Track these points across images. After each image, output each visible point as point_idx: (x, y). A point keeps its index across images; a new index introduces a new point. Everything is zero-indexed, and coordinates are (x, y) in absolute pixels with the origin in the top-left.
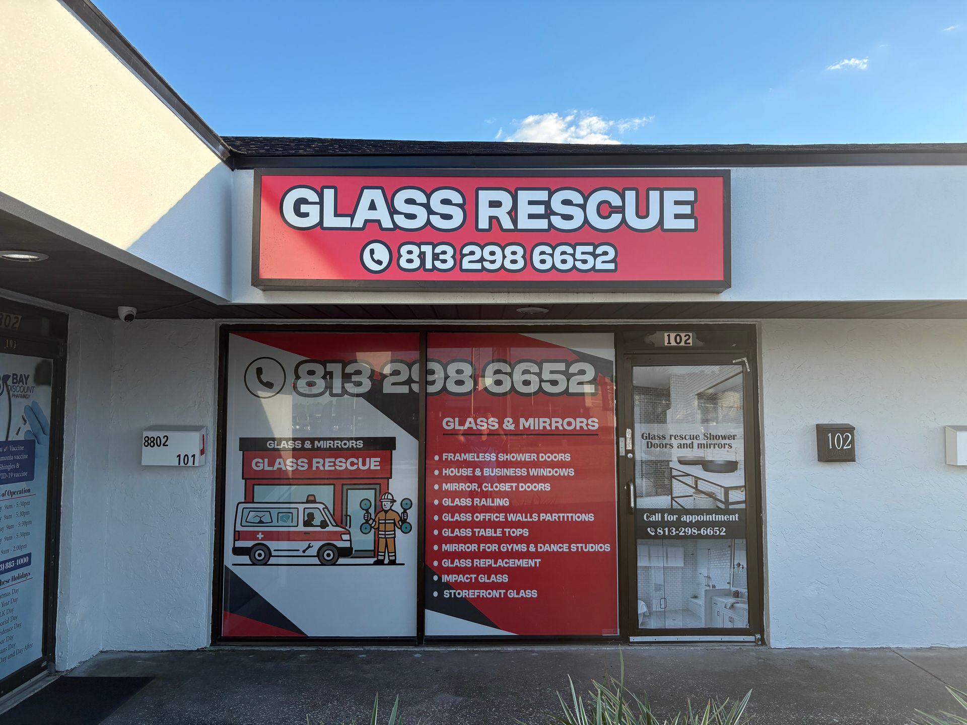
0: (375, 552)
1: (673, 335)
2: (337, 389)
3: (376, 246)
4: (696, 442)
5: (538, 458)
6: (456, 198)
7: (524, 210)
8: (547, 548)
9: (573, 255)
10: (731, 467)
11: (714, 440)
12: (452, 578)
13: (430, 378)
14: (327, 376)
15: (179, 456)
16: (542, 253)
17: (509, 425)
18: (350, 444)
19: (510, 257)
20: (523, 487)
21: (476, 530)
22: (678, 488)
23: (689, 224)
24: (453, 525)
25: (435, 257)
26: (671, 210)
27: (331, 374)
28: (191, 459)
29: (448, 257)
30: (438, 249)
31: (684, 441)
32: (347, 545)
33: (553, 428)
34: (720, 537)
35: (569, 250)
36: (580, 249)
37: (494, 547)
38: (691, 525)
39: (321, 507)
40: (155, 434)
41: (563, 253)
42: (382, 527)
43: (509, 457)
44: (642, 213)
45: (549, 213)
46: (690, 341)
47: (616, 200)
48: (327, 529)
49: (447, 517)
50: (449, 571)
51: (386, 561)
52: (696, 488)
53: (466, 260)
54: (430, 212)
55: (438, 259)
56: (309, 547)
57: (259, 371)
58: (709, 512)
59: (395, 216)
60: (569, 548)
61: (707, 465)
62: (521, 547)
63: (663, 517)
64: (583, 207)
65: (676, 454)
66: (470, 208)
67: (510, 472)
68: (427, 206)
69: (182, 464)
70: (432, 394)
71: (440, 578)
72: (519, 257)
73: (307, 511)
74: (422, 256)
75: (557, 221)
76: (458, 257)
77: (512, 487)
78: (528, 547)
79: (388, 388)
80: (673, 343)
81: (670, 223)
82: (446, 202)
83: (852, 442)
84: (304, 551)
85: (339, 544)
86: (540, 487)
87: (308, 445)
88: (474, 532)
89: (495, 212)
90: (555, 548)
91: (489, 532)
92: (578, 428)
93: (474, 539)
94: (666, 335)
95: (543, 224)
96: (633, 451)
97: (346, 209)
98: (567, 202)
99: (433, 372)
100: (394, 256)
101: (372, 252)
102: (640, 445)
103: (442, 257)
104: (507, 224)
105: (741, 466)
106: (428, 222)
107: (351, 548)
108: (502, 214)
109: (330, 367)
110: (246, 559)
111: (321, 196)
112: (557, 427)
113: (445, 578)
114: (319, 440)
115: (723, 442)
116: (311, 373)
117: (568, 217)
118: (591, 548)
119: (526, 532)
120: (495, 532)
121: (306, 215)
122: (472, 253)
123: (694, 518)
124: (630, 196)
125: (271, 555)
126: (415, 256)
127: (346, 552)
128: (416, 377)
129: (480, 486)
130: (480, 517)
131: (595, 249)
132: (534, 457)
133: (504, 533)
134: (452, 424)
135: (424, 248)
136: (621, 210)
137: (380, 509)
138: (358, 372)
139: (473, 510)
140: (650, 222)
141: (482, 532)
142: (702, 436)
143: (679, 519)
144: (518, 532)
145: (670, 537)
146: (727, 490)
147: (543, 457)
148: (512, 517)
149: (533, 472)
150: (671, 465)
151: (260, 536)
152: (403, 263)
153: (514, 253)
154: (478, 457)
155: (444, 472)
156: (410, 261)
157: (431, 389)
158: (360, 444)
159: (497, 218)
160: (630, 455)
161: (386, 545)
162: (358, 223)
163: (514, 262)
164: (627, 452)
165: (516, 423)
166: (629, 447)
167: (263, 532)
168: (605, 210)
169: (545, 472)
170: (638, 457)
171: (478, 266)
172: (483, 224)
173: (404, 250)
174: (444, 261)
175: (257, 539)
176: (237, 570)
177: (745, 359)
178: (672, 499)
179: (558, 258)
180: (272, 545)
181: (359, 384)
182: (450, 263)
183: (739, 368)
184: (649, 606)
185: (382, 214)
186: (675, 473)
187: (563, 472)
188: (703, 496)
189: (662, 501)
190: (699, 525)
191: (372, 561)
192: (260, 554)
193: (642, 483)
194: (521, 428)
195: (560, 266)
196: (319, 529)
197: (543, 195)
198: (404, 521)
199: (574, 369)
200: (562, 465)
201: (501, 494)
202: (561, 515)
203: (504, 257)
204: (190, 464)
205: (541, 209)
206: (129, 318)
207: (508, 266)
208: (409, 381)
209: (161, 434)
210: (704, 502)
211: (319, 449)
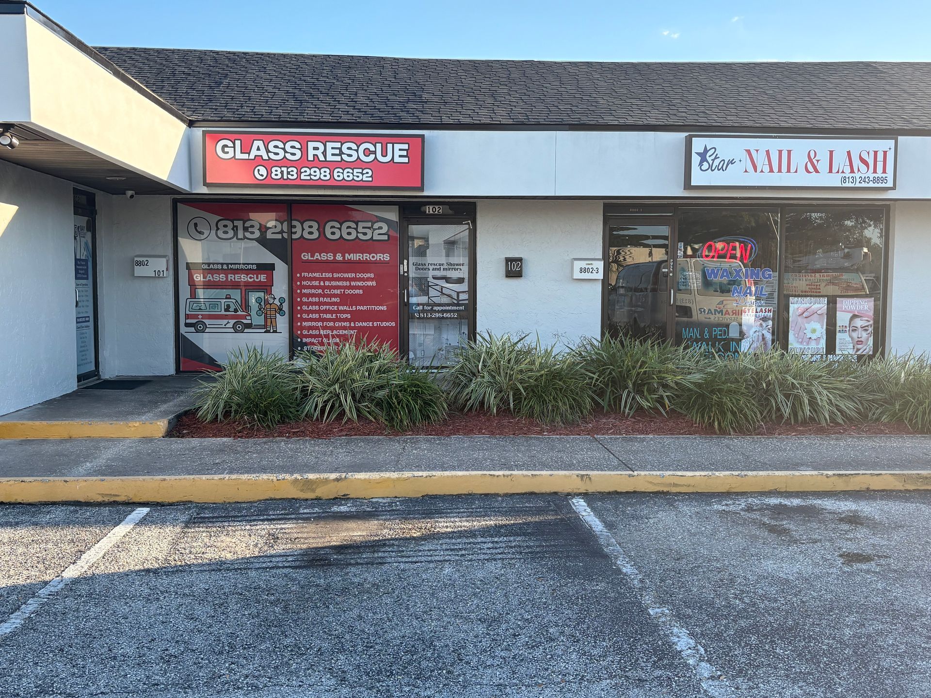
0: (265, 326)
1: (431, 207)
2: (240, 236)
3: (261, 168)
4: (442, 267)
5: (356, 276)
6: (298, 145)
7: (329, 152)
8: (360, 324)
9: (353, 173)
10: (460, 281)
11: (452, 266)
12: (308, 340)
13: (294, 230)
14: (235, 229)
15: (155, 271)
16: (338, 172)
17: (339, 257)
18: (249, 267)
19: (323, 174)
20: (348, 292)
21: (322, 315)
22: (432, 293)
23: (406, 160)
24: (309, 312)
25: (288, 173)
26: (397, 153)
27: (237, 227)
28: (162, 273)
29: (294, 173)
30: (290, 170)
31: (436, 267)
32: (249, 322)
33: (364, 259)
34: (453, 318)
35: (351, 171)
36: (355, 171)
37: (331, 324)
38: (438, 312)
39: (234, 301)
40: (141, 259)
41: (348, 172)
42: (268, 313)
43: (340, 275)
44: (384, 154)
45: (341, 153)
46: (441, 211)
47: (372, 148)
48: (238, 313)
49: (305, 308)
50: (307, 336)
51: (272, 331)
52: (442, 292)
53: (302, 175)
54: (286, 152)
55: (289, 174)
56: (228, 323)
57: (196, 225)
58: (448, 305)
59: (269, 154)
60: (373, 324)
61: (447, 280)
62: (347, 324)
63: (423, 308)
64: (357, 151)
65: (431, 273)
66: (304, 150)
67: (340, 283)
68: (284, 149)
69: (157, 275)
70: (296, 239)
71: (302, 340)
72: (327, 174)
73: (226, 304)
74: (282, 172)
75: (345, 157)
76: (299, 173)
77: (341, 292)
78: (350, 324)
79: (269, 235)
80: (431, 212)
81: (397, 159)
82: (293, 147)
83: (521, 267)
84: (225, 325)
85: (245, 321)
86: (357, 291)
87: (225, 267)
88: (320, 316)
89: (316, 152)
90: (365, 324)
91: (329, 316)
92: (378, 259)
93: (320, 320)
94: (427, 207)
95: (338, 158)
96: (408, 272)
97: (246, 150)
98: (349, 148)
99: (295, 227)
100: (269, 173)
101: (259, 170)
102: (412, 268)
103: (291, 173)
104: (322, 158)
105: (466, 280)
106: (285, 157)
107: (252, 324)
108: (319, 153)
109: (236, 223)
110: (193, 329)
111: (234, 144)
112: (366, 259)
113: (304, 340)
114: (231, 264)
115: (457, 267)
116: (225, 226)
117: (350, 156)
118: (384, 324)
119: (349, 316)
120: (332, 316)
121: (228, 153)
122: (306, 171)
123: (440, 308)
124: (379, 146)
125: (206, 327)
126: (278, 173)
127: (249, 326)
128: (285, 229)
129: (323, 291)
130: (324, 308)
131: (362, 171)
132: (353, 275)
133: (337, 316)
134: (307, 257)
135: (283, 169)
136: (375, 152)
137: (267, 302)
138: (252, 226)
139: (319, 304)
140: (388, 158)
141: (325, 316)
142: (445, 264)
143: (432, 309)
144: (345, 316)
145: (427, 318)
146: (458, 293)
147: (359, 275)
148: (341, 308)
149: (353, 284)
150: (428, 280)
151: (200, 317)
152: (273, 176)
153: (325, 172)
154: (322, 275)
155: (303, 283)
156: (276, 175)
157: (294, 237)
158: (255, 267)
159: (317, 155)
160: (406, 274)
161: (271, 322)
162: (252, 157)
163: (325, 176)
164: (404, 272)
165: (344, 256)
166: (406, 270)
167: (202, 315)
168: (367, 152)
169: (360, 284)
170: (411, 276)
171: (308, 178)
172: (311, 158)
173: (273, 170)
174: (292, 175)
175: (199, 319)
176: (188, 336)
177: (470, 221)
178: (429, 298)
179: (346, 175)
180: (207, 321)
181: (253, 233)
182: (295, 176)
183: (467, 226)
184: (415, 355)
185: (263, 152)
186: (430, 284)
187: (370, 283)
188: (445, 296)
189: (424, 299)
190: (443, 311)
191: (264, 330)
192: (200, 327)
193: (413, 289)
194: (346, 259)
195: (346, 178)
196: (233, 313)
197: (338, 145)
198: (281, 310)
199: (376, 226)
200: (368, 279)
201: (335, 296)
202: (369, 307)
203: (321, 174)
204: (161, 275)
205: (337, 152)
206: (132, 196)
207: (322, 178)
208: (282, 232)
209: (145, 259)
210: (445, 300)
211: (231, 269)
